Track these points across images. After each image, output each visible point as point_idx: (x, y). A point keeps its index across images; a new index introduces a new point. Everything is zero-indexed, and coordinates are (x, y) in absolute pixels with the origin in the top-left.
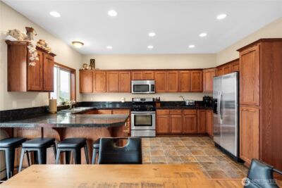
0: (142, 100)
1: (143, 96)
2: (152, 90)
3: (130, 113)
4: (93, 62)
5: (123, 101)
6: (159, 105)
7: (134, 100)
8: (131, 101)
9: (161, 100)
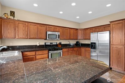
0: (51, 43)
1: (51, 42)
2: (59, 38)
3: (49, 52)
4: (12, 13)
5: (38, 45)
6: (60, 46)
7: (46, 44)
8: (44, 44)
9: (62, 44)
